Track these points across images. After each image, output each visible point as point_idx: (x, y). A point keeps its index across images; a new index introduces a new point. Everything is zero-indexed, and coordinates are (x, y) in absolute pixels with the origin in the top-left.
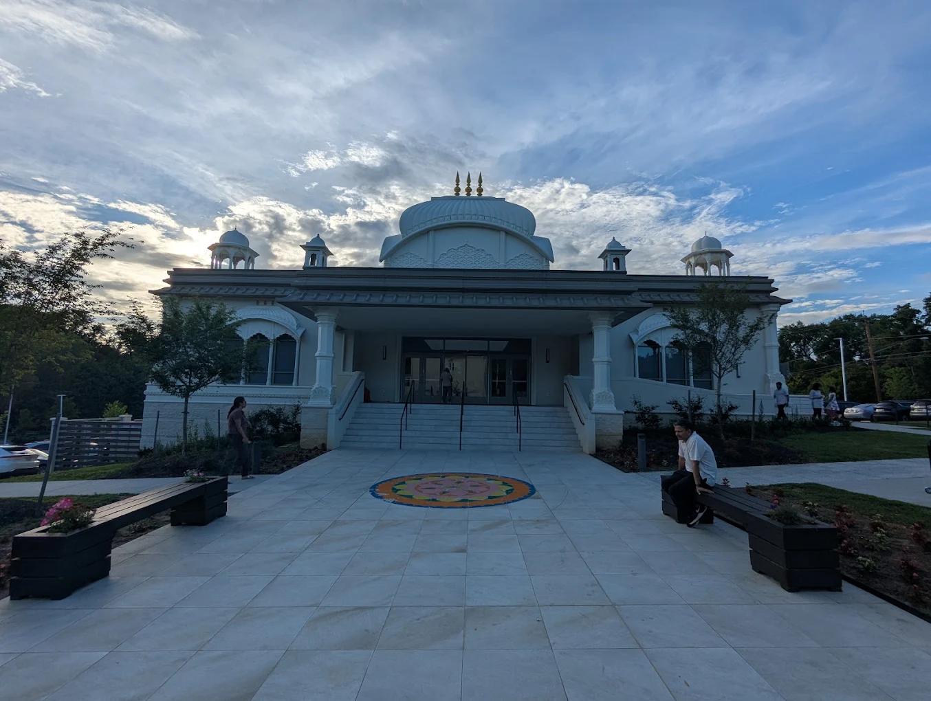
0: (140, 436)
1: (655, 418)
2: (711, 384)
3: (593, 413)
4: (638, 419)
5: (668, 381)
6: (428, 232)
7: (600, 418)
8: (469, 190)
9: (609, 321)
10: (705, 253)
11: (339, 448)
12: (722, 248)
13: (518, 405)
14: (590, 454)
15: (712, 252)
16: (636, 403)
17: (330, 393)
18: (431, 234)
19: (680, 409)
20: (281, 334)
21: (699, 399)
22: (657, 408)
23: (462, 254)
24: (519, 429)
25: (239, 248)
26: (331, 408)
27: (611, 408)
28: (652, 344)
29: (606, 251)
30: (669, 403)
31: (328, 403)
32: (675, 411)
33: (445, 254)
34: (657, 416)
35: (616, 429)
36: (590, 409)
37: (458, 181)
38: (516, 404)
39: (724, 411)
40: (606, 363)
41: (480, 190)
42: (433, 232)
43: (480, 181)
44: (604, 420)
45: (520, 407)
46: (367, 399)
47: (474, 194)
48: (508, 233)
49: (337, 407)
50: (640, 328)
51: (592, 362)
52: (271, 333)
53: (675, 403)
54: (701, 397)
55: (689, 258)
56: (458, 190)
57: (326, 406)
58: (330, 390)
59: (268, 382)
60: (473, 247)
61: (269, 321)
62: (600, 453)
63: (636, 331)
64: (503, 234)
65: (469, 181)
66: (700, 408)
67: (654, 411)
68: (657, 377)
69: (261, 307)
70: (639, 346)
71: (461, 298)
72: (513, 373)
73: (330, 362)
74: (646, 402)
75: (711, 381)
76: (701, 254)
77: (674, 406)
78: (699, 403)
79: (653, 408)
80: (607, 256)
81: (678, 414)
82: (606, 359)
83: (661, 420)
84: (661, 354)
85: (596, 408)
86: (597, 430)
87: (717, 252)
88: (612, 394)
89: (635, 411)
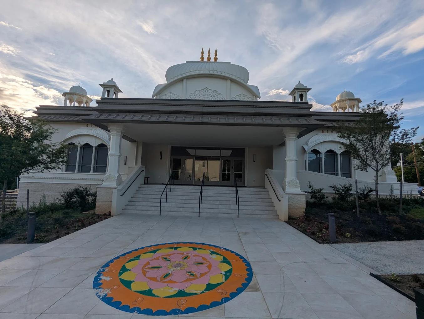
0: (16, 202)
1: (323, 197)
2: (350, 175)
3: (286, 194)
4: (312, 197)
5: (325, 173)
6: (182, 80)
7: (291, 197)
8: (209, 58)
9: (296, 134)
10: (346, 100)
11: (121, 214)
12: (355, 97)
13: (237, 187)
14: (284, 221)
15: (350, 100)
16: (310, 187)
17: (116, 179)
18: (185, 81)
19: (338, 191)
20: (100, 144)
21: (350, 184)
22: (323, 190)
23: (203, 93)
24: (237, 202)
25: (80, 96)
26: (116, 188)
27: (298, 190)
28: (316, 152)
29: (295, 89)
30: (330, 187)
31: (114, 184)
32: (334, 192)
33: (193, 93)
34: (324, 195)
35: (301, 204)
36: (284, 190)
37: (203, 53)
38: (236, 186)
39: (365, 192)
40: (294, 161)
41: (216, 59)
42: (186, 79)
43: (216, 53)
44: (293, 198)
45: (238, 188)
46: (147, 182)
47: (212, 60)
48: (232, 81)
49: (120, 188)
50: (310, 142)
51: (285, 161)
52: (94, 143)
53: (335, 187)
54: (351, 183)
55: (335, 104)
56: (202, 58)
57: (113, 187)
58: (116, 177)
59: (91, 171)
60: (209, 89)
61: (93, 136)
62: (292, 221)
63: (307, 144)
64: (229, 82)
65: (209, 53)
66: (351, 190)
67: (322, 192)
68: (319, 170)
69: (89, 128)
70: (309, 153)
71: (201, 118)
72: (234, 168)
73: (117, 159)
74: (316, 187)
75: (350, 174)
76: (343, 101)
77: (334, 188)
78: (349, 187)
79: (321, 190)
80: (295, 93)
81: (337, 194)
82: (295, 158)
83: (327, 197)
84: (321, 158)
85: (288, 190)
86: (289, 205)
87: (353, 100)
88: (298, 181)
89: (309, 191)
